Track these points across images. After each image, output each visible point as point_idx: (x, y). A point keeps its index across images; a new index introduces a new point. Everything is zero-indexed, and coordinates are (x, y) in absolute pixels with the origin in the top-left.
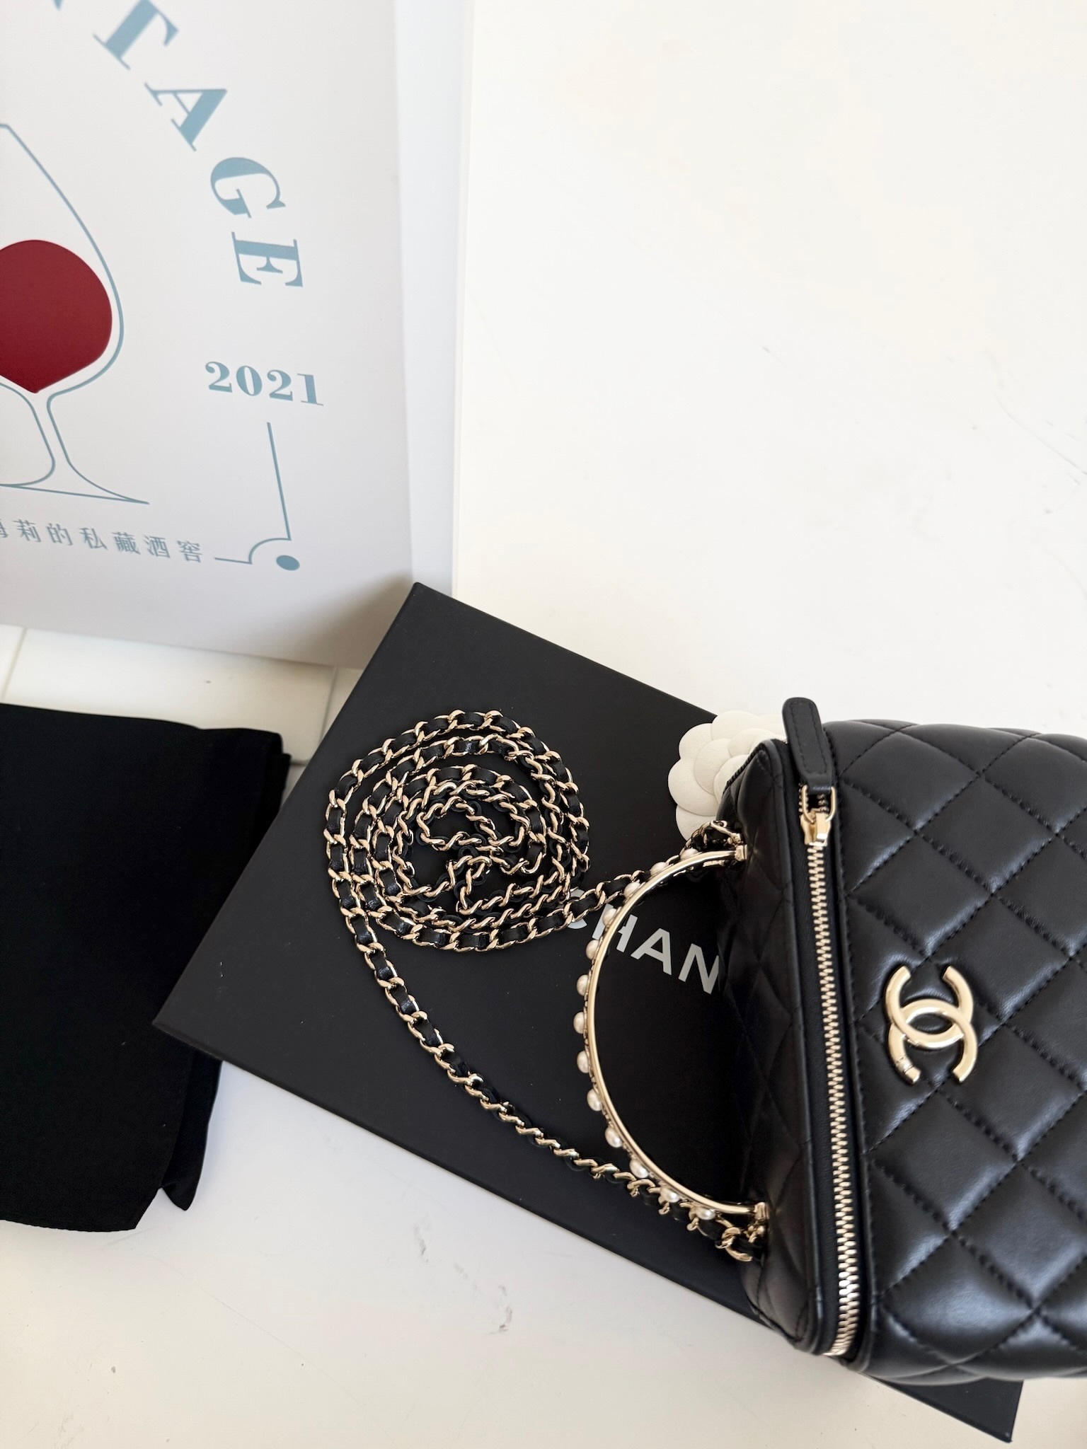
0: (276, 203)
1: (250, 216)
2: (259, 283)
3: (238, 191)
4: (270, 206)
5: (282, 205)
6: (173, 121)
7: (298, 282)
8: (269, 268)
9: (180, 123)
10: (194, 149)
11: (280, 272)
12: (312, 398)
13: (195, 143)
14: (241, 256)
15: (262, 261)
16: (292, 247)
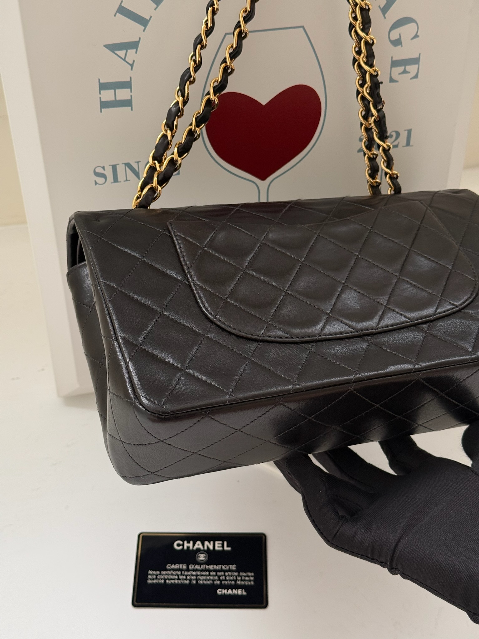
0: (416, 36)
1: (402, 46)
2: (397, 81)
3: (400, 35)
4: (412, 39)
5: (418, 36)
6: (379, 7)
7: (416, 76)
8: (405, 72)
9: (382, 7)
10: (385, 18)
11: (409, 72)
12: (408, 144)
13: (386, 15)
14: (393, 69)
15: (401, 69)
16: (418, 58)
